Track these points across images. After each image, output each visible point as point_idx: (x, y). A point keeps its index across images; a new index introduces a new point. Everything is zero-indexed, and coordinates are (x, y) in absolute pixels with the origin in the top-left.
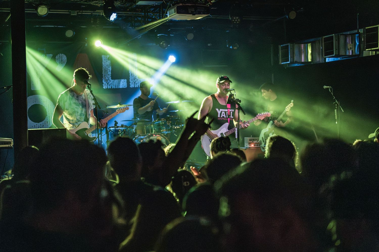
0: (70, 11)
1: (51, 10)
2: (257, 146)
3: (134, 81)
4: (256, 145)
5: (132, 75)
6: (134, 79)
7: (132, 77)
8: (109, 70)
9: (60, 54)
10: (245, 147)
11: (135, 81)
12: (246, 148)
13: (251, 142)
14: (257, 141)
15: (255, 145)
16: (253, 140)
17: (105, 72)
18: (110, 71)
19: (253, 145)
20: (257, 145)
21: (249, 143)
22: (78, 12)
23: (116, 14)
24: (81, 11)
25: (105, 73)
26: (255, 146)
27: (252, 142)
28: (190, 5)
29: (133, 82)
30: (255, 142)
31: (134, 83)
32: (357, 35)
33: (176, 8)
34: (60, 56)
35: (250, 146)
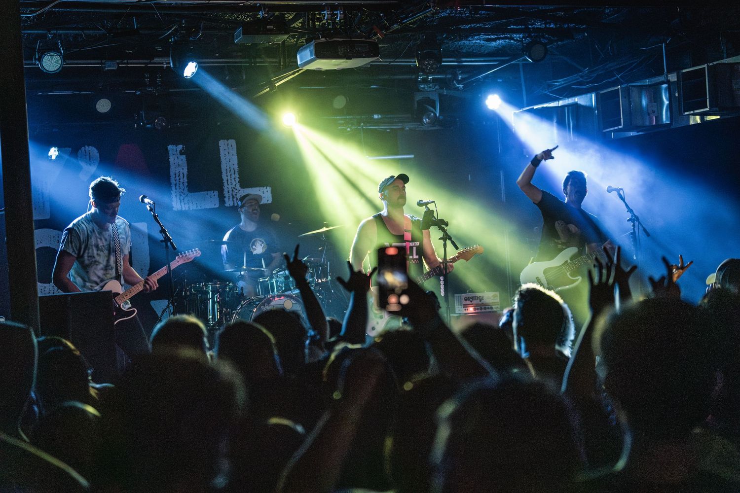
0: (103, 61)
1: (67, 61)
2: (479, 311)
3: (232, 195)
4: (478, 309)
5: (227, 182)
6: (232, 191)
7: (228, 186)
8: (183, 173)
9: (86, 146)
10: (457, 312)
11: (234, 194)
12: (458, 315)
13: (468, 302)
14: (479, 300)
15: (476, 308)
16: (471, 300)
17: (175, 177)
18: (185, 175)
19: (471, 310)
20: (479, 307)
21: (464, 305)
22: (118, 64)
23: (194, 64)
24: (125, 61)
25: (176, 180)
26: (477, 311)
27: (471, 303)
28: (342, 40)
29: (231, 197)
30: (474, 302)
31: (233, 197)
32: (664, 86)
33: (312, 48)
34: (85, 150)
35: (467, 312)
